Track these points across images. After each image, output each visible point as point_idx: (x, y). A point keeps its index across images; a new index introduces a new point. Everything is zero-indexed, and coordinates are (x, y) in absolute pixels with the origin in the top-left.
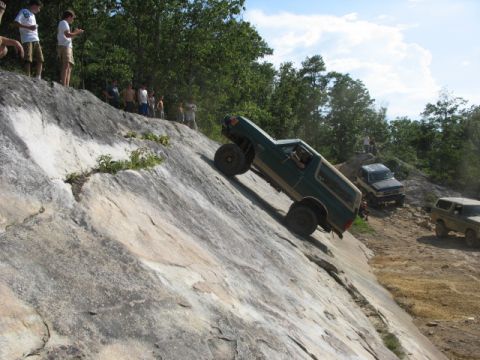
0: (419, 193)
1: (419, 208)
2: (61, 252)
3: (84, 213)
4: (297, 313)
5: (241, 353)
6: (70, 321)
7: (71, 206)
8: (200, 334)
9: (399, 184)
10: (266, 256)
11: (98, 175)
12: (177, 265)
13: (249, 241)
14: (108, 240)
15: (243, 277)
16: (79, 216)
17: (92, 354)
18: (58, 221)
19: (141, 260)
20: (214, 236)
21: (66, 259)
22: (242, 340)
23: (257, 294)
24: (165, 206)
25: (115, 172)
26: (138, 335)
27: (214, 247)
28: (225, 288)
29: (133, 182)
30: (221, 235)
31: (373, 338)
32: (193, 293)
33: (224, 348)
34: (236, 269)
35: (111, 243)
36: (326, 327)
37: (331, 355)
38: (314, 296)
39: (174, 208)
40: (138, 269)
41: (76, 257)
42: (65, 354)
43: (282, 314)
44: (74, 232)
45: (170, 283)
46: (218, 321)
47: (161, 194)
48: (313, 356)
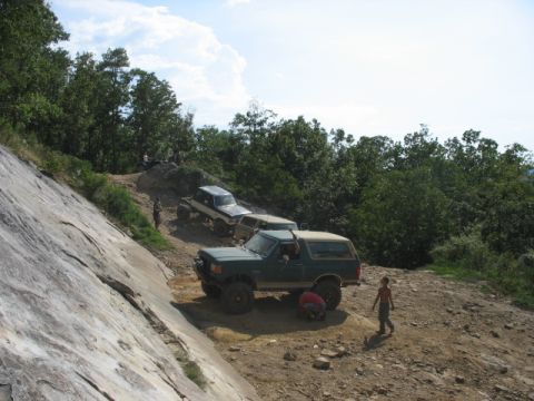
4: (87, 344)
5: (17, 399)
10: (51, 277)
13: (30, 260)
15: (21, 304)
22: (19, 382)
23: (38, 323)
31: (173, 368)
34: (14, 295)
36: (121, 359)
37: (127, 391)
38: (107, 324)
43: (68, 346)
48: (106, 395)
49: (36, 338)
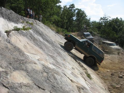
0: (97, 40)
1: (98, 44)
2: (3, 49)
3: (10, 40)
4: (65, 67)
5: (49, 75)
6: (5, 65)
7: (6, 38)
8: (39, 70)
9: (93, 37)
10: (57, 53)
11: (14, 31)
12: (34, 54)
13: (53, 50)
14: (16, 47)
15: (51, 58)
16: (9, 41)
17: (10, 73)
18: (2, 42)
19: (24, 52)
20: (44, 48)
21: (4, 51)
22: (50, 72)
23: (54, 62)
24: (31, 40)
25: (18, 31)
26: (23, 70)
27: (44, 50)
28: (46, 60)
29: (23, 33)
30: (46, 48)
31: (84, 74)
32: (37, 61)
33: (45, 74)
34: (49, 56)
35: (17, 48)
36: (72, 71)
37: (73, 77)
38: (69, 64)
39: (34, 40)
40: (23, 54)
41: (7, 50)
42: (3, 73)
43: (61, 67)
44: (7, 44)
45: (32, 58)
46: (44, 68)
47: (30, 37)
49: (54, 65)
